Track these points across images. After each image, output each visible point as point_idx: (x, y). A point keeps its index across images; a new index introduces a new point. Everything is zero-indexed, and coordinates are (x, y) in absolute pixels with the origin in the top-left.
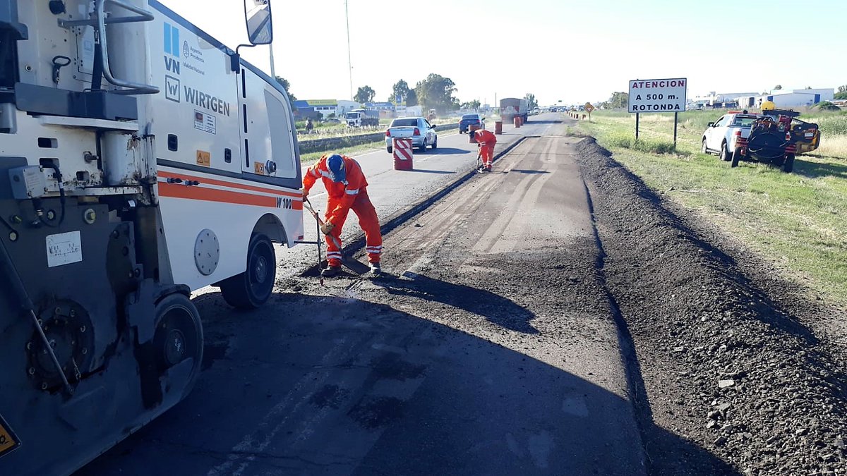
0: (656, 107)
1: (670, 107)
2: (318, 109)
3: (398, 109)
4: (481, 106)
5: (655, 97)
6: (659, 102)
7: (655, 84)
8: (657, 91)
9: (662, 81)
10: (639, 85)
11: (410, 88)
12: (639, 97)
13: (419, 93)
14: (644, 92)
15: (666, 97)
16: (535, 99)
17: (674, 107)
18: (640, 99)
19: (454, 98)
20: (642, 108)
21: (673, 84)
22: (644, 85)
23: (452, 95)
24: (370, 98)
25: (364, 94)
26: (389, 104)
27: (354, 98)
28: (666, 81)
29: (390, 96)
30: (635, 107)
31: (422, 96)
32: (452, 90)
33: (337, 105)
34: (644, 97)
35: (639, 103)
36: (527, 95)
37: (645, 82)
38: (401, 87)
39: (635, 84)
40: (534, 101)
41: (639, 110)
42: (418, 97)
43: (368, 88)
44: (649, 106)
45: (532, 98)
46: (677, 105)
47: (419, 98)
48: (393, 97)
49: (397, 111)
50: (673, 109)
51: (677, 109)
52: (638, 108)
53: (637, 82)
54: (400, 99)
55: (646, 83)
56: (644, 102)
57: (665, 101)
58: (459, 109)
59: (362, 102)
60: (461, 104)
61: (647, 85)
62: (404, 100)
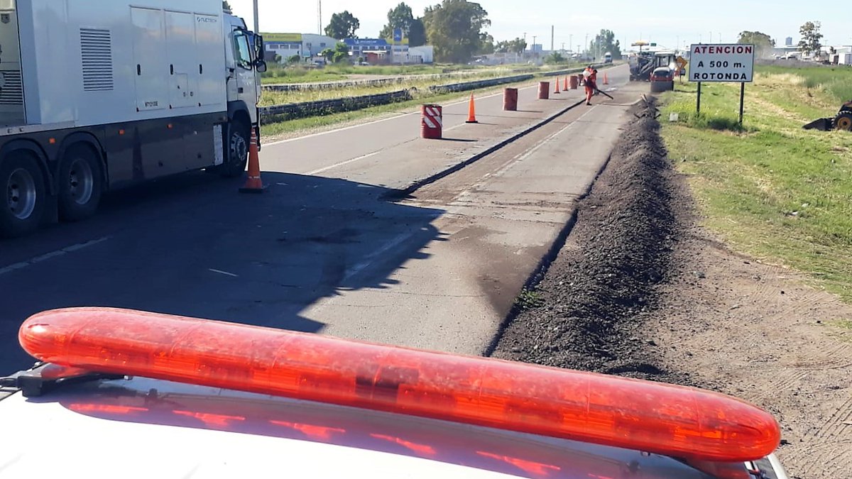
0: (720, 76)
1: (736, 76)
2: (271, 47)
3: (395, 50)
4: (528, 48)
5: (719, 64)
6: (723, 70)
7: (719, 50)
8: (722, 57)
9: (728, 46)
10: (701, 50)
11: (415, 18)
12: (701, 64)
13: (429, 25)
14: (707, 58)
15: (731, 65)
16: (615, 39)
17: (740, 77)
18: (702, 66)
19: (484, 35)
20: (705, 76)
21: (740, 50)
22: (707, 50)
23: (482, 31)
24: (351, 32)
25: (343, 24)
26: (381, 42)
27: (326, 30)
28: (732, 47)
29: (382, 29)
30: (697, 76)
31: (433, 31)
32: (483, 22)
33: (301, 43)
34: (707, 64)
35: (701, 71)
36: (603, 31)
37: (708, 47)
38: (401, 15)
39: (698, 49)
40: (614, 43)
41: (701, 79)
42: (427, 31)
43: (348, 16)
44: (713, 74)
45: (611, 36)
46: (744, 74)
47: (429, 33)
48: (387, 31)
49: (396, 53)
50: (739, 79)
51: (743, 79)
52: (700, 76)
53: (700, 47)
54: (400, 34)
55: (710, 48)
56: (707, 69)
57: (731, 70)
58: (492, 52)
59: (338, 37)
60: (495, 44)
61: (710, 50)
62: (406, 36)
